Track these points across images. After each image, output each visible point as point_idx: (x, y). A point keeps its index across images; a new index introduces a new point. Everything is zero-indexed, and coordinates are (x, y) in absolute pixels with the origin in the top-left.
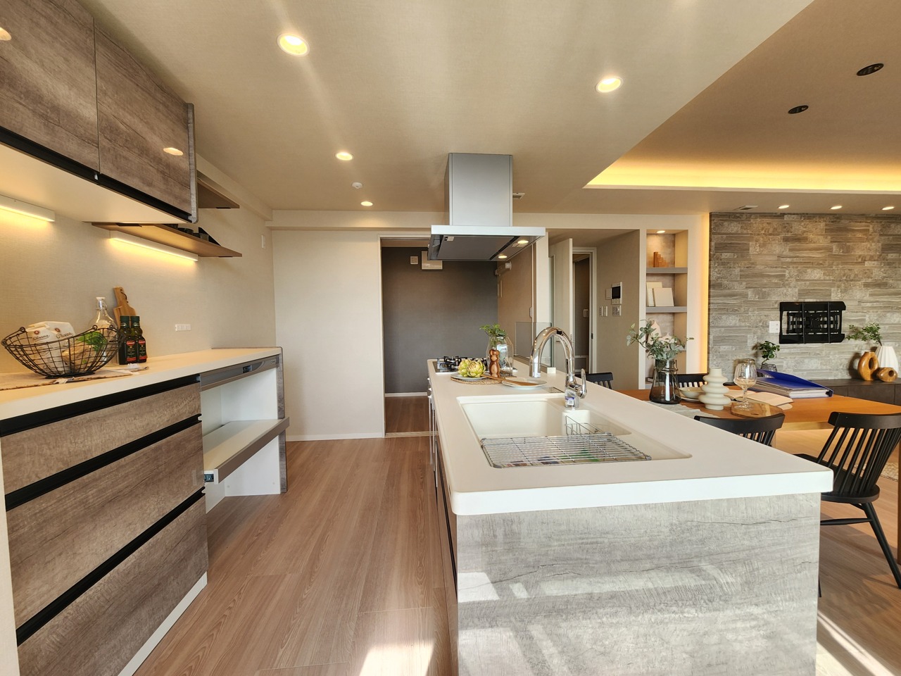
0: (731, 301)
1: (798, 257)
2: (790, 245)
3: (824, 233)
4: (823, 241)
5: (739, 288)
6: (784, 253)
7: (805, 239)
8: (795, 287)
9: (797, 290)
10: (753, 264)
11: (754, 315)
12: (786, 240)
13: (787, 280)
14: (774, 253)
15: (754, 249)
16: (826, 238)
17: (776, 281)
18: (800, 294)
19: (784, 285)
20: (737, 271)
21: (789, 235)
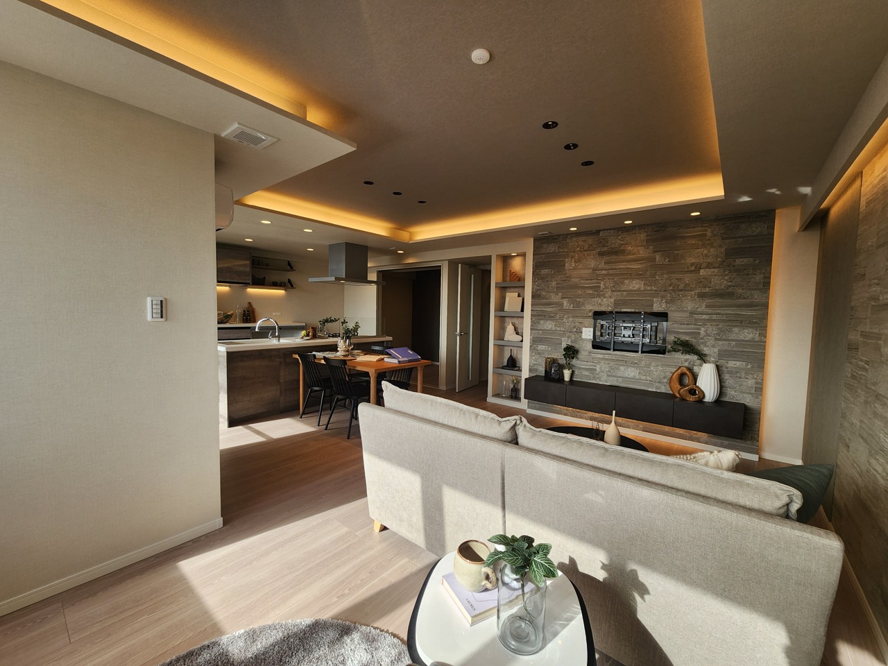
0: (548, 309)
1: (614, 269)
2: (606, 258)
3: (645, 243)
4: (643, 252)
5: (555, 298)
6: (600, 266)
7: (623, 252)
8: (610, 297)
9: (612, 300)
10: (568, 277)
11: (568, 322)
12: (601, 254)
13: (602, 291)
14: (589, 266)
15: (569, 265)
16: (648, 248)
17: (591, 292)
18: (616, 304)
19: (599, 296)
20: (554, 283)
21: (605, 249)
